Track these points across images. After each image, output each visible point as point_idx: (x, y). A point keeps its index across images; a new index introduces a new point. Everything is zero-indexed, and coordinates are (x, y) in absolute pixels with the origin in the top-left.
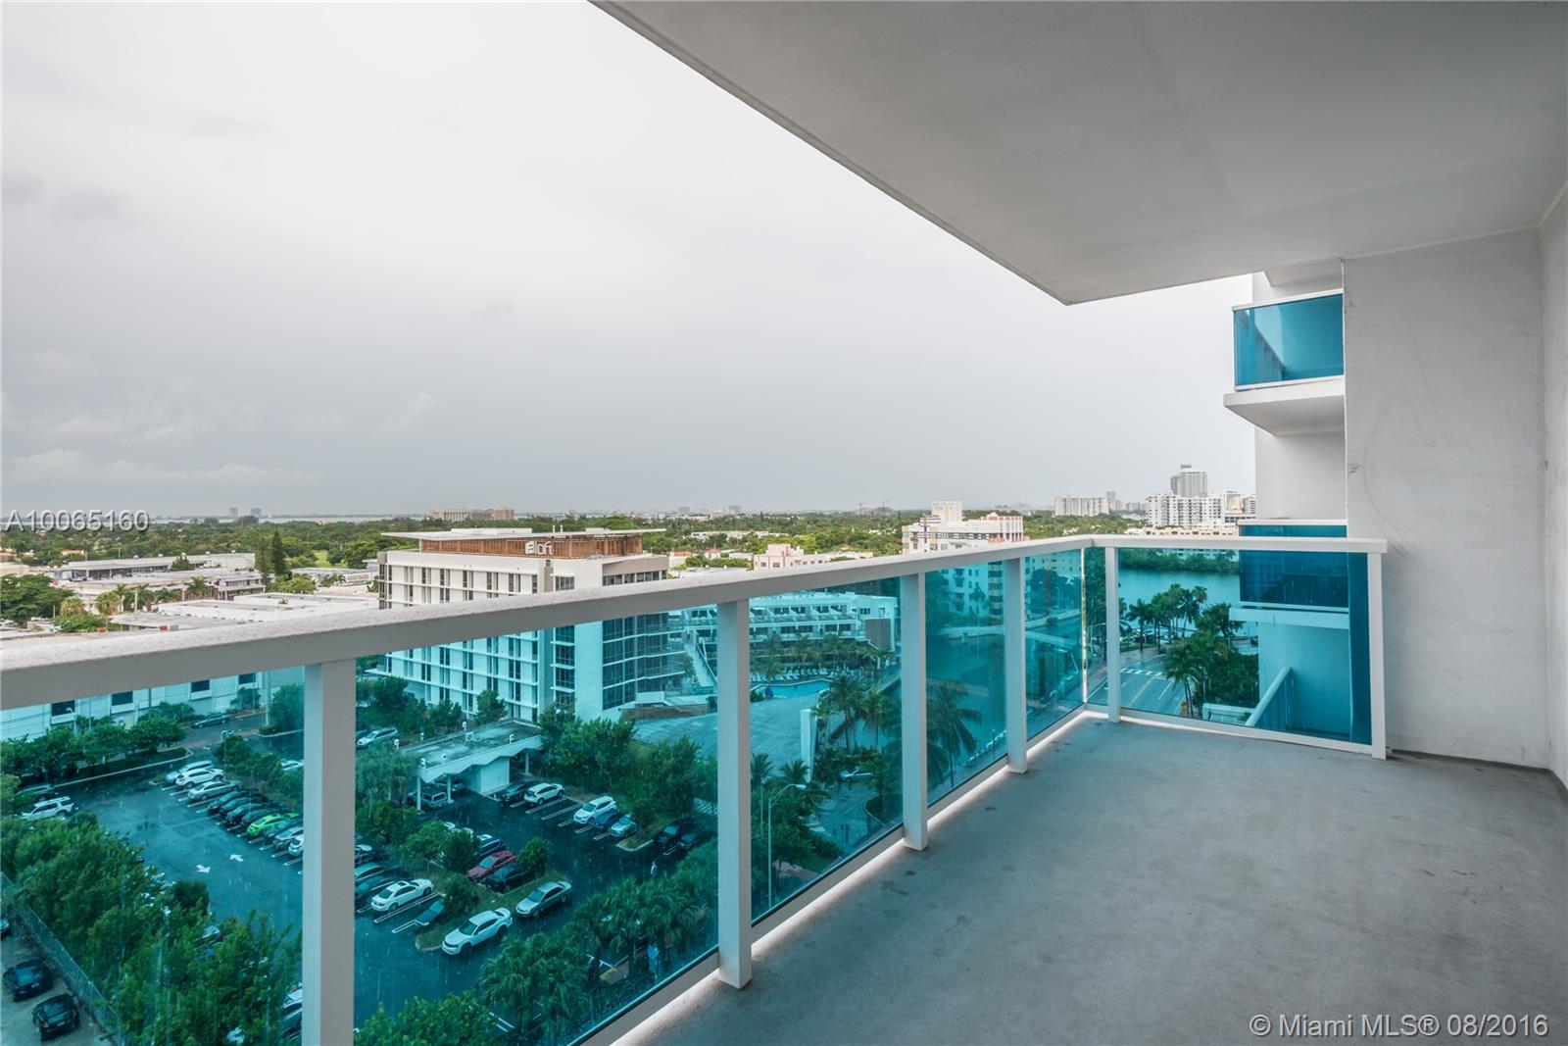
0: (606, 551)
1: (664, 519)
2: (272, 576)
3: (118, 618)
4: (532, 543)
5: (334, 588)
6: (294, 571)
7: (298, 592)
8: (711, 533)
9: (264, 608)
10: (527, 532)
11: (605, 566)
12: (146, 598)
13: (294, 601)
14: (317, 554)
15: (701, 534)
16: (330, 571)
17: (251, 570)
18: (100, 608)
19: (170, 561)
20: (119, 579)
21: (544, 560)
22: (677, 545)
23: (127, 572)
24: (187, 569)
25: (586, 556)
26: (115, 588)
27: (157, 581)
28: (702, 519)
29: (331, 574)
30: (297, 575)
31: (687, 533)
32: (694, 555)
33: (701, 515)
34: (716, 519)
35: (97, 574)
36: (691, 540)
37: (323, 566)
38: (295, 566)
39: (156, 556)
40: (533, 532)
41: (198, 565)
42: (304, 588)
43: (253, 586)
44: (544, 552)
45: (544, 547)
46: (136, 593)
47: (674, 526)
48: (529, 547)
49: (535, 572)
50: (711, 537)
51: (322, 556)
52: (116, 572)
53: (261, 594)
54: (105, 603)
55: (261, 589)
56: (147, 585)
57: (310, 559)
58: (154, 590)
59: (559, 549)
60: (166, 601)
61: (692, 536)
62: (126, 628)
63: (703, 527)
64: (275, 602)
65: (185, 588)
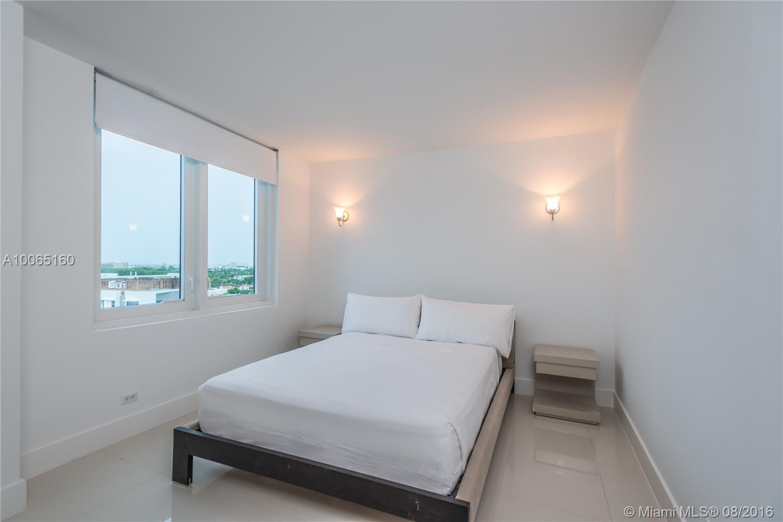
0: (162, 286)
1: (221, 269)
4: (113, 282)
8: (245, 276)
10: (115, 275)
11: (157, 295)
15: (240, 276)
21: (120, 292)
22: (225, 283)
25: (148, 289)
28: (243, 269)
31: (233, 276)
32: (234, 288)
33: (243, 267)
36: (233, 280)
40: (118, 275)
44: (121, 287)
45: (121, 284)
47: (225, 272)
48: (111, 284)
49: (113, 300)
50: (245, 279)
59: (130, 285)
61: (235, 278)
63: (242, 273)
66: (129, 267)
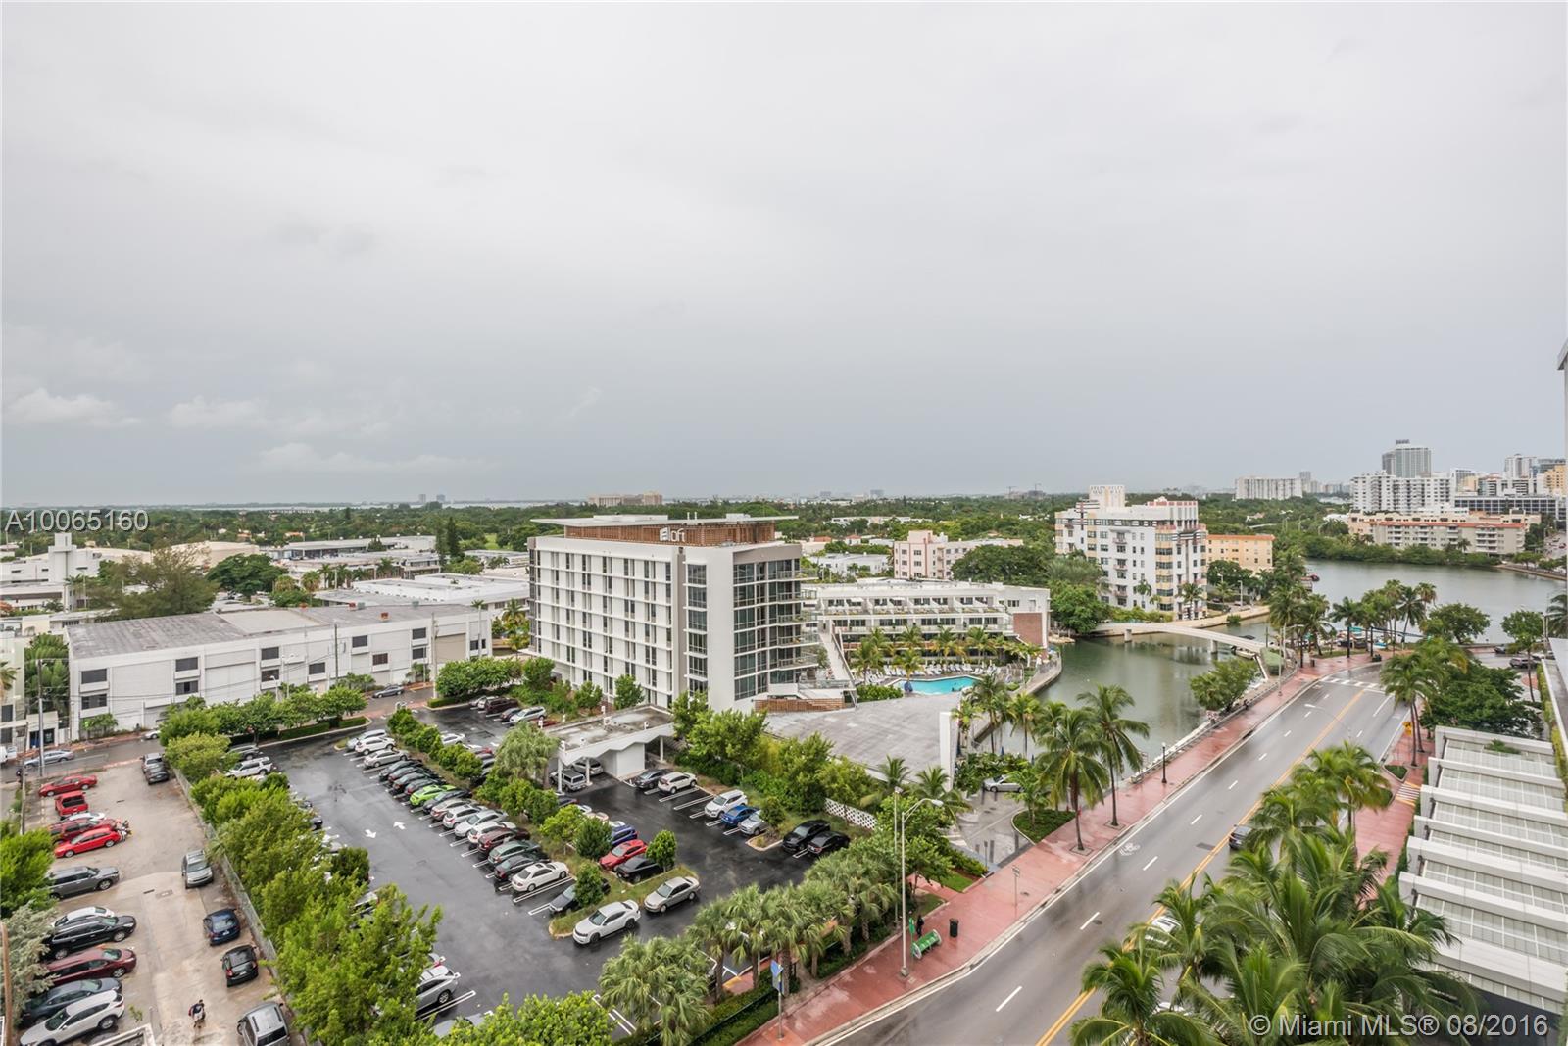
0: (738, 538)
1: (806, 504)
2: (448, 557)
3: (318, 595)
4: (666, 530)
5: (497, 570)
6: (467, 553)
7: (467, 573)
8: (852, 519)
9: (439, 588)
10: (663, 519)
11: (736, 554)
12: (342, 577)
13: (463, 581)
14: (488, 537)
15: (842, 519)
16: (495, 553)
17: (433, 552)
18: (305, 585)
19: (367, 542)
20: (327, 559)
21: (677, 547)
22: (817, 531)
23: (334, 552)
24: (380, 550)
25: (717, 543)
26: (321, 567)
27: (354, 561)
28: (843, 504)
29: (496, 556)
30: (469, 557)
31: (828, 518)
32: (834, 541)
33: (843, 500)
34: (858, 504)
35: (311, 554)
36: (831, 525)
37: (492, 548)
38: (468, 548)
39: (357, 538)
40: (670, 518)
41: (389, 547)
42: (473, 569)
43: (433, 566)
44: (678, 539)
45: (678, 534)
46: (336, 572)
47: (814, 511)
48: (663, 534)
49: (668, 559)
50: (852, 523)
51: (492, 538)
52: (326, 551)
53: (438, 574)
54: (310, 580)
55: (436, 570)
56: (346, 565)
57: (480, 543)
58: (352, 569)
59: (692, 536)
60: (360, 580)
61: (833, 522)
62: (327, 603)
63: (844, 512)
64: (447, 582)
65: (376, 567)
66: (664, 503)
